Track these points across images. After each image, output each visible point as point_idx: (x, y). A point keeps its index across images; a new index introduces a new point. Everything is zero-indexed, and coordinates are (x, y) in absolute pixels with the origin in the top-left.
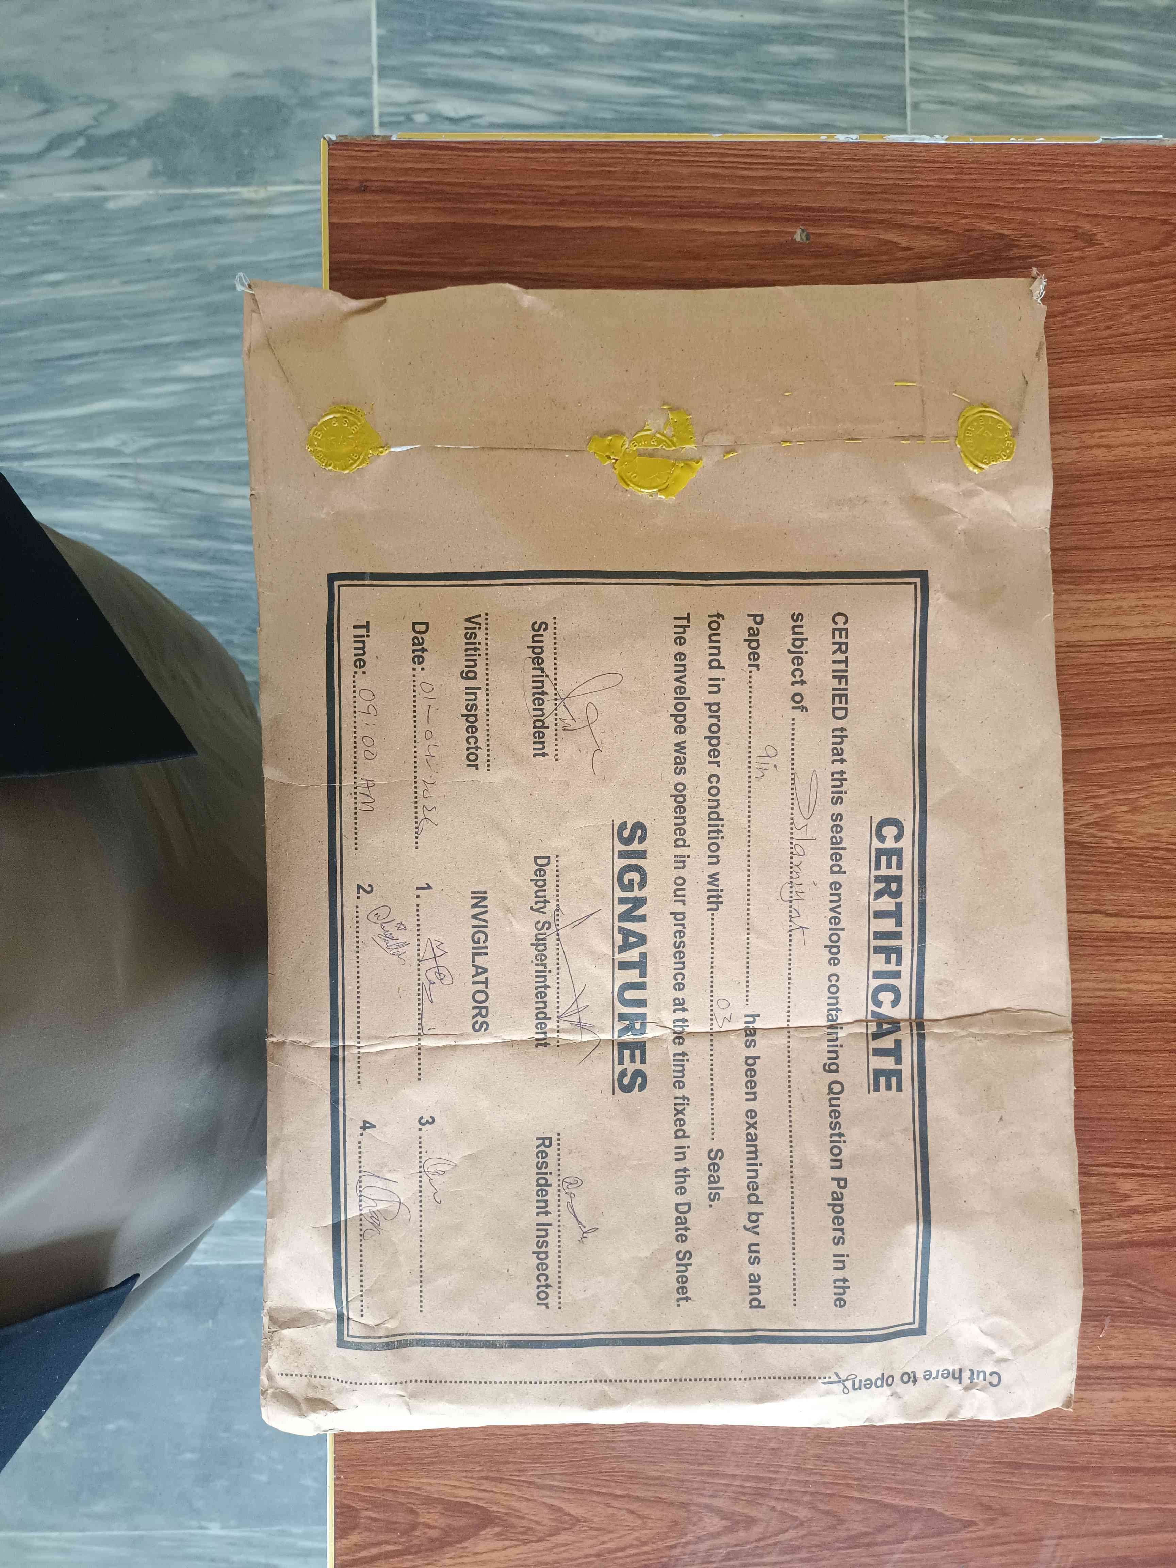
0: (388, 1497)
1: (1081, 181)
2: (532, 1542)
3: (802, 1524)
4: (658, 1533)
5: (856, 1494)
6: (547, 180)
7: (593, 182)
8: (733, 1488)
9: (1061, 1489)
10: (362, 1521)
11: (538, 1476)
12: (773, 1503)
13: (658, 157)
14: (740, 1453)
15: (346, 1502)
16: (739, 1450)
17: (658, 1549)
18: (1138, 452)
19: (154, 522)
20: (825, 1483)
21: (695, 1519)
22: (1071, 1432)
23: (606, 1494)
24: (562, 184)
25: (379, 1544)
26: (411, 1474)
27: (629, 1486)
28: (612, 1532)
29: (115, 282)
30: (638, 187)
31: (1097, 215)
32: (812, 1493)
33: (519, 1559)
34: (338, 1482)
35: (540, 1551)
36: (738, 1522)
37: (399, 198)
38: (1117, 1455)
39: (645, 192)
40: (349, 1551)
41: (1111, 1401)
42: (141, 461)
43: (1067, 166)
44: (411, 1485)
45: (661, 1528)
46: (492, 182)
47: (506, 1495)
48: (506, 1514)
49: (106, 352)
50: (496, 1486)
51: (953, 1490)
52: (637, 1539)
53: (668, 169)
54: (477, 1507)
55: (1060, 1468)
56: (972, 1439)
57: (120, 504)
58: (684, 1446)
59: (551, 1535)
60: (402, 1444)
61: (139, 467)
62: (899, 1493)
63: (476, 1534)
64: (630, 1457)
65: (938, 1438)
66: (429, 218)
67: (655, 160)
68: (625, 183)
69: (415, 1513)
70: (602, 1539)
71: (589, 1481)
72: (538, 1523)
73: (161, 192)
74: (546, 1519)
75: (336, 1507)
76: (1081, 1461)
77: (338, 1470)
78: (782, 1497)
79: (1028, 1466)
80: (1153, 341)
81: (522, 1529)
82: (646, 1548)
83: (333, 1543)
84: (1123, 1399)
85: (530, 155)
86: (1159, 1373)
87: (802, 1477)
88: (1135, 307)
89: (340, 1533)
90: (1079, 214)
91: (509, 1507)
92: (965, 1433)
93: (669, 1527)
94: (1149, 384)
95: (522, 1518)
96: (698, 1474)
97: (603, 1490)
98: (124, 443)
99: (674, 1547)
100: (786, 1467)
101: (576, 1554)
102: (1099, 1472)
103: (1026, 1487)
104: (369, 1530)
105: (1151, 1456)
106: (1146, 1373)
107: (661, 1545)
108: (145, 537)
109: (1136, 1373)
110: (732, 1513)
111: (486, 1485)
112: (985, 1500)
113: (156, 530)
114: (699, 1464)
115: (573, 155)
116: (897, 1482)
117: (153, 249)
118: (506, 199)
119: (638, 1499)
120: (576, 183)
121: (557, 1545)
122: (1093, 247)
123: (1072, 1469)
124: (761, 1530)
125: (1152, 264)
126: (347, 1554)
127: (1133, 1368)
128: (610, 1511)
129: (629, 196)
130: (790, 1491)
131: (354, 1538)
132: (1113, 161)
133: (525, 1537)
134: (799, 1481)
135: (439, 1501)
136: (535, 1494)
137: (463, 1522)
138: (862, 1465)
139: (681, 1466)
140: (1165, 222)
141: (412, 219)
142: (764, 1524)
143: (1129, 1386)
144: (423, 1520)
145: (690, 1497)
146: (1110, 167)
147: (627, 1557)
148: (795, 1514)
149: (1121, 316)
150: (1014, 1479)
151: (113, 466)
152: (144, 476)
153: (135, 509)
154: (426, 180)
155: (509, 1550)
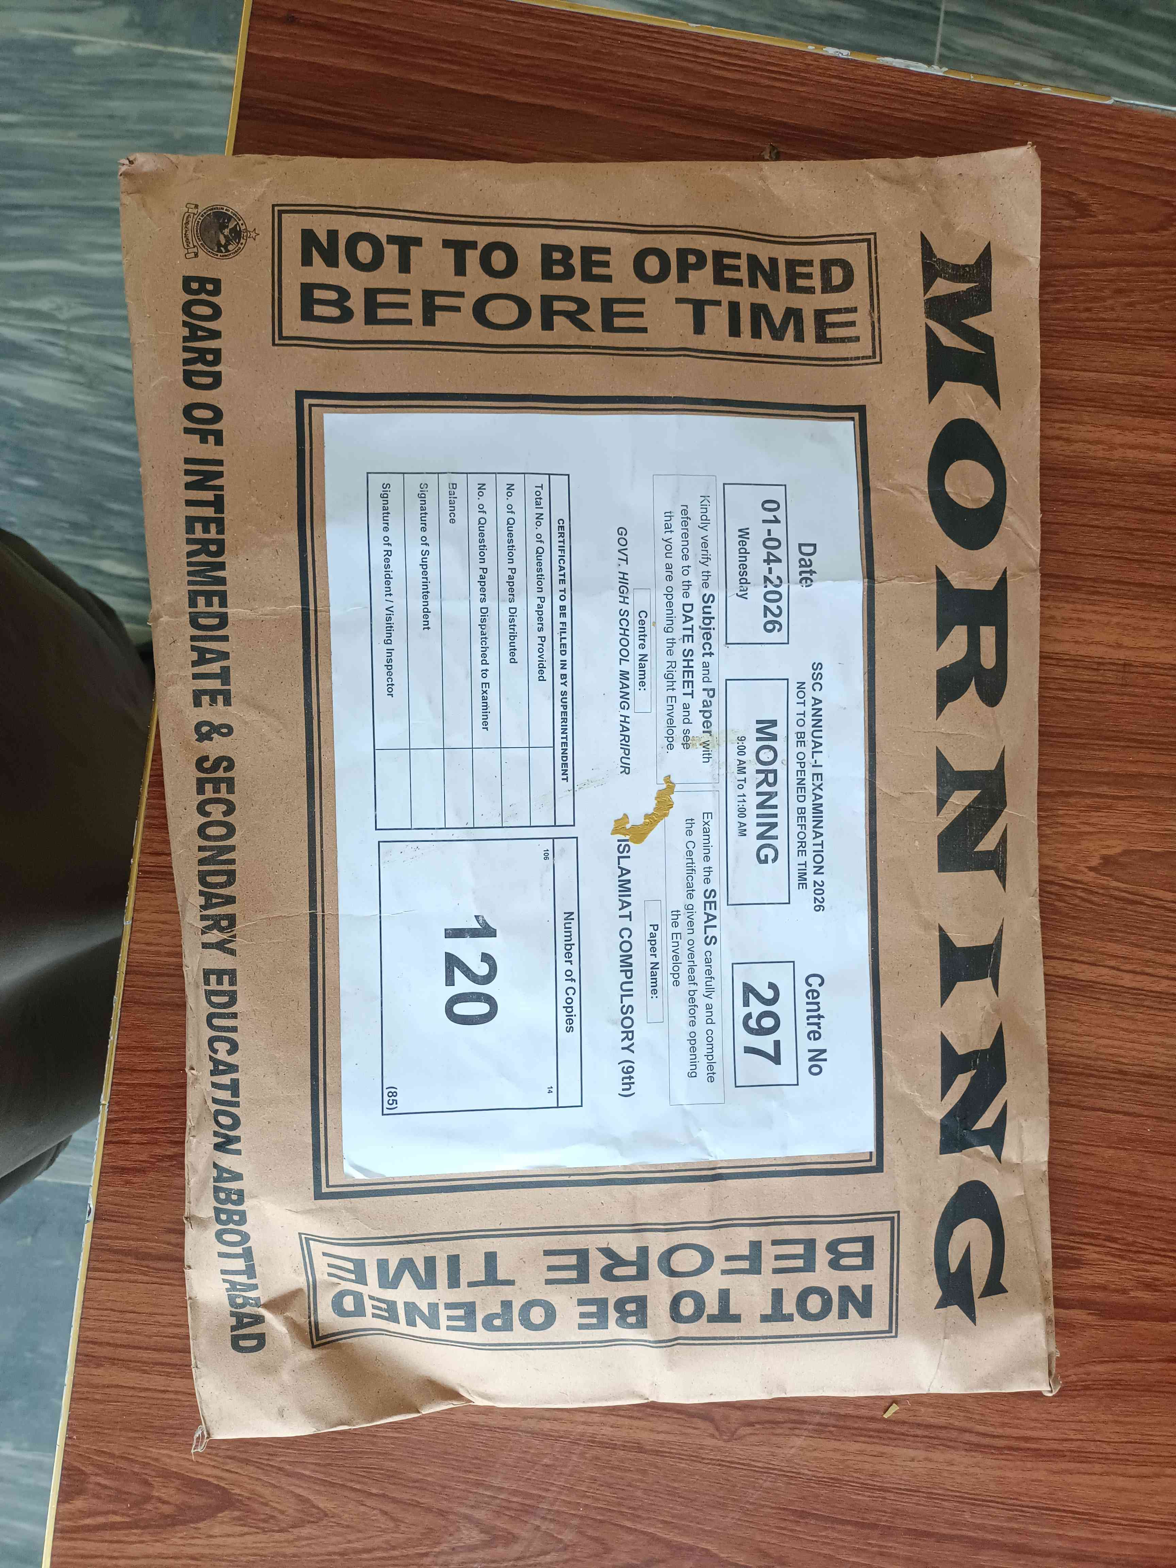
0: (122, 1464)
1: (1085, 144)
2: (273, 1531)
3: (565, 1549)
4: (409, 1539)
5: (628, 1524)
6: (498, 44)
7: (552, 55)
8: (498, 1501)
9: (846, 1544)
10: (91, 1486)
11: (291, 1463)
12: (538, 1522)
13: (626, 39)
14: (510, 1466)
15: (76, 1464)
16: (510, 1461)
17: (407, 1556)
18: (1099, 451)
19: (80, 397)
20: (596, 1508)
21: (451, 1529)
22: (865, 1487)
23: (359, 1490)
24: (515, 52)
25: (107, 1513)
26: (151, 1443)
27: (387, 1485)
28: (360, 1531)
29: (72, 134)
30: (600, 69)
31: (1094, 184)
32: (582, 1517)
33: (257, 1548)
34: (70, 1442)
35: (281, 1542)
36: (495, 1538)
37: (329, 37)
38: (910, 1517)
39: (604, 75)
40: (71, 1516)
41: (913, 1460)
42: (74, 329)
43: (1071, 123)
44: (149, 1454)
45: (414, 1533)
46: (436, 36)
47: (251, 1478)
48: (249, 1498)
49: (53, 207)
50: (242, 1468)
51: (732, 1532)
52: (387, 1542)
53: (637, 54)
54: (218, 1487)
55: (848, 1522)
56: (761, 1481)
57: (44, 372)
58: (451, 1450)
59: (293, 1527)
60: (145, 1411)
61: (71, 336)
62: (676, 1527)
63: (212, 1515)
64: (391, 1454)
65: (724, 1476)
66: (359, 65)
67: (622, 42)
68: (585, 62)
69: (150, 1485)
70: (350, 1537)
71: (342, 1474)
72: (282, 1512)
73: (134, 44)
74: (291, 1508)
75: (63, 1468)
76: (871, 1517)
77: (70, 1428)
78: (549, 1517)
79: (816, 1517)
80: (1133, 333)
81: (263, 1517)
82: (396, 1553)
83: (55, 1506)
84: (926, 1459)
85: (484, 13)
86: (967, 1437)
87: (573, 1498)
88: (1120, 291)
89: (65, 1496)
90: (1077, 180)
91: (253, 1492)
92: (752, 1473)
93: (423, 1534)
94: (1121, 379)
95: (266, 1505)
96: (463, 1482)
97: (358, 1487)
98: (59, 308)
99: (426, 1555)
100: (557, 1486)
101: (318, 1550)
102: (888, 1531)
103: (810, 1538)
104: (97, 1496)
105: (946, 1522)
106: (954, 1434)
107: (411, 1551)
108: (68, 411)
109: (943, 1434)
110: (494, 1528)
111: (231, 1465)
112: (763, 1546)
113: (80, 406)
114: (466, 1471)
115: (531, 21)
116: (673, 1517)
117: (117, 105)
118: (449, 58)
119: (395, 1500)
120: (529, 53)
121: (299, 1538)
122: (1084, 218)
123: (862, 1525)
124: (521, 1549)
125: (1146, 248)
126: (70, 1519)
127: (941, 1428)
128: (362, 1509)
129: (587, 78)
130: (558, 1511)
131: (79, 1504)
132: (1121, 126)
133: (265, 1525)
134: (570, 1503)
135: (177, 1475)
136: (284, 1481)
137: (198, 1501)
138: (639, 1493)
139: (446, 1471)
140: (1167, 203)
141: (341, 63)
142: (525, 1543)
143: (934, 1446)
144: (157, 1494)
145: (450, 1505)
146: (1117, 133)
147: (373, 1559)
148: (559, 1537)
149: (1104, 299)
150: (798, 1529)
151: (44, 331)
152: (76, 346)
153: (62, 380)
154: (362, 21)
155: (247, 1537)
